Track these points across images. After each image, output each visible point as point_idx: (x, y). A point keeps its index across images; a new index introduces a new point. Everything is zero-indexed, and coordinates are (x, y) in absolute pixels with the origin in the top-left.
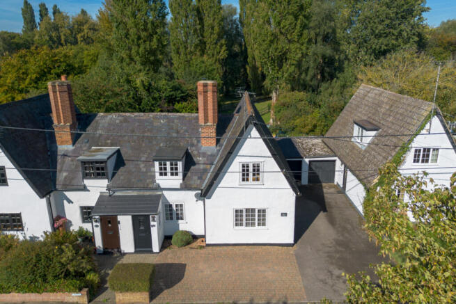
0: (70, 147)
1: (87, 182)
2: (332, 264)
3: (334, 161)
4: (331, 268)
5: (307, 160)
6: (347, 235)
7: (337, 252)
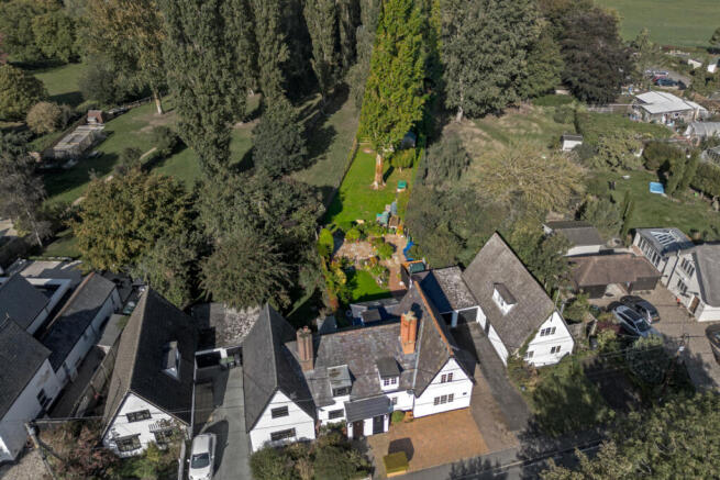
0: (312, 372)
1: (335, 399)
2: (496, 419)
3: (476, 310)
4: (496, 423)
5: (457, 311)
6: (499, 389)
7: (496, 407)
